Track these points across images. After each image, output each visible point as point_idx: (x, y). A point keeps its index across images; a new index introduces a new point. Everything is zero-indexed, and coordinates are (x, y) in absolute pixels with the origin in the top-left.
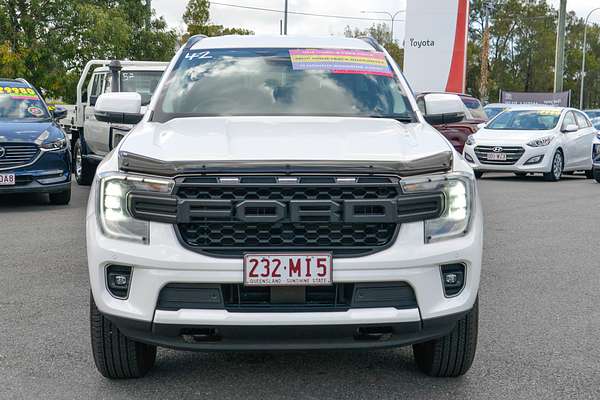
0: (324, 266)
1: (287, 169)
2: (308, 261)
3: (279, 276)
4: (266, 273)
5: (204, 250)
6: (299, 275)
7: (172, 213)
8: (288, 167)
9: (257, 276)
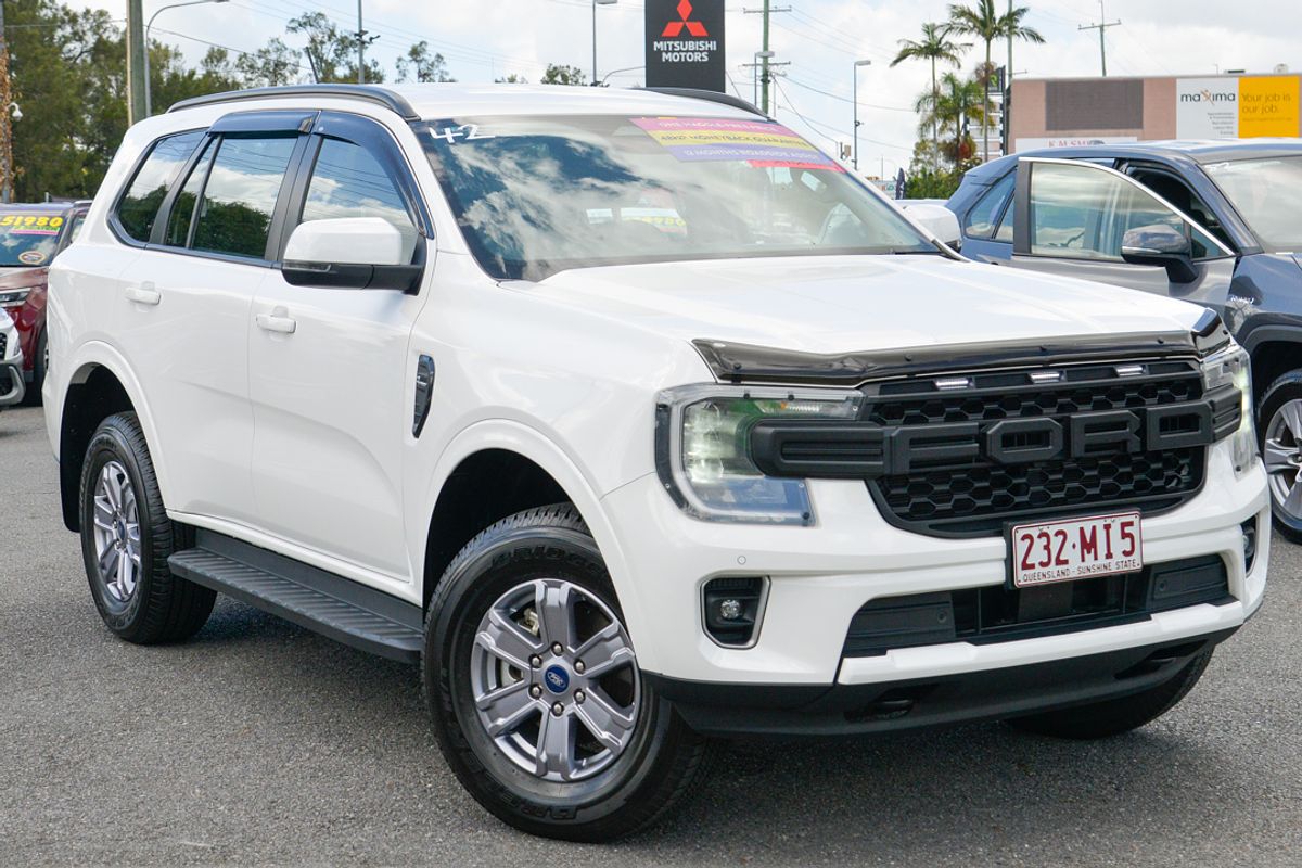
0: (1130, 536)
1: (1044, 354)
2: (1107, 527)
3: (1066, 562)
4: (1046, 560)
5: (931, 527)
6: (1096, 558)
7: (875, 457)
8: (1043, 351)
9: (1032, 566)
